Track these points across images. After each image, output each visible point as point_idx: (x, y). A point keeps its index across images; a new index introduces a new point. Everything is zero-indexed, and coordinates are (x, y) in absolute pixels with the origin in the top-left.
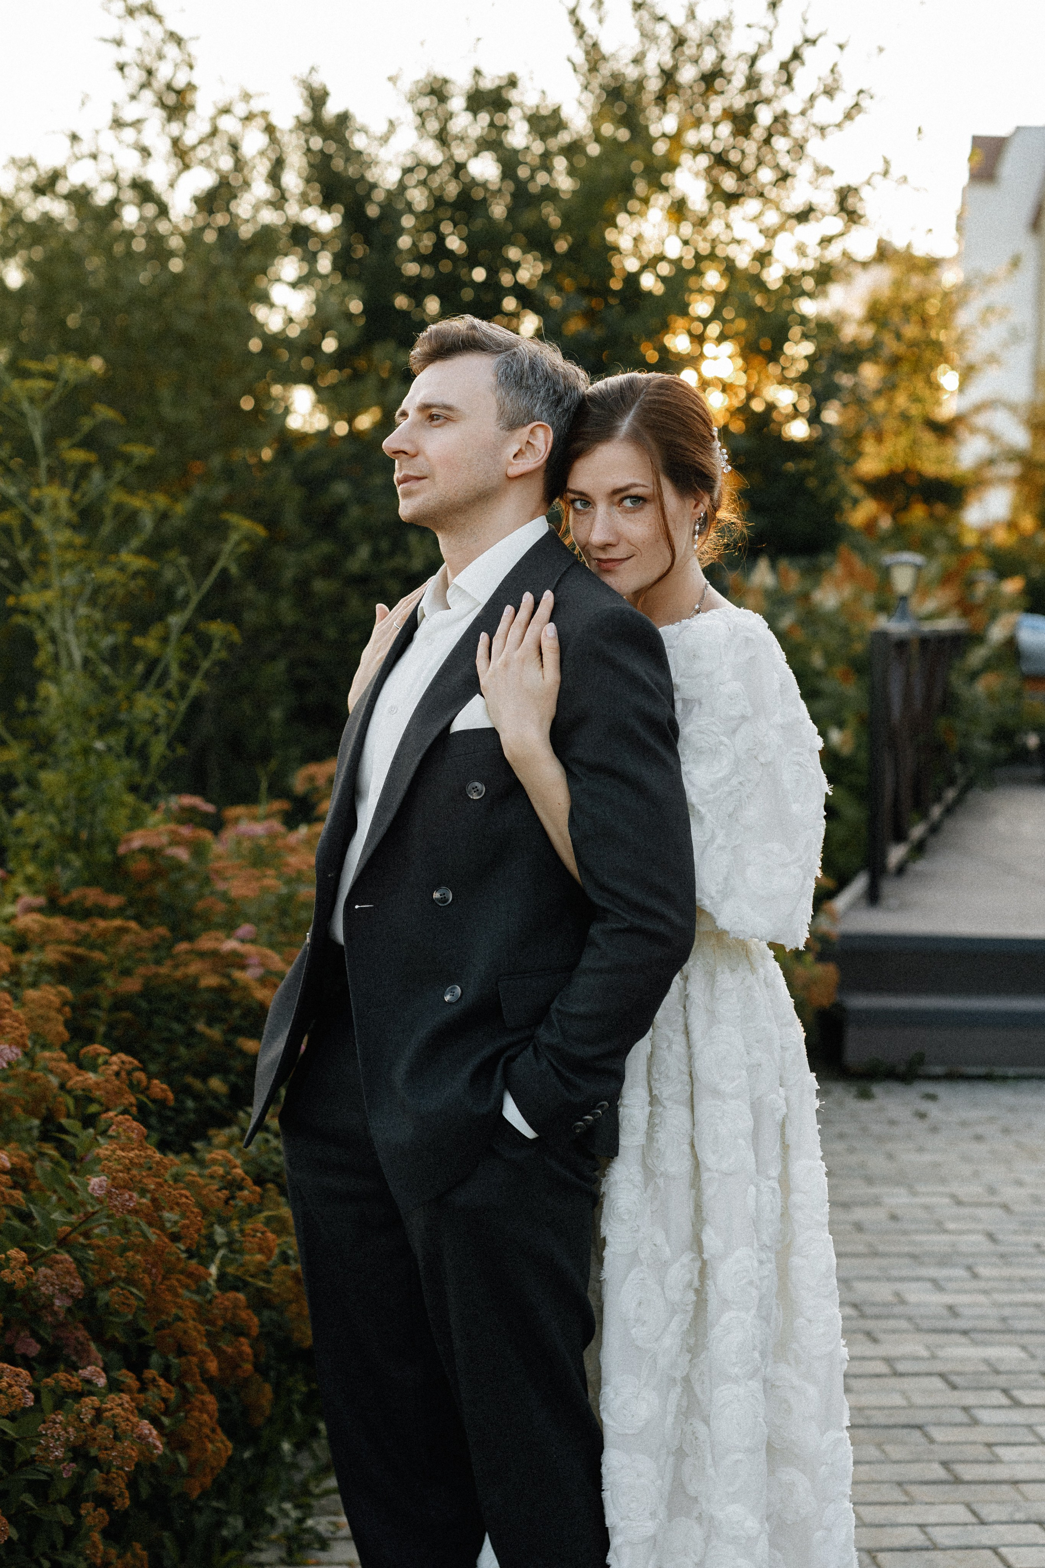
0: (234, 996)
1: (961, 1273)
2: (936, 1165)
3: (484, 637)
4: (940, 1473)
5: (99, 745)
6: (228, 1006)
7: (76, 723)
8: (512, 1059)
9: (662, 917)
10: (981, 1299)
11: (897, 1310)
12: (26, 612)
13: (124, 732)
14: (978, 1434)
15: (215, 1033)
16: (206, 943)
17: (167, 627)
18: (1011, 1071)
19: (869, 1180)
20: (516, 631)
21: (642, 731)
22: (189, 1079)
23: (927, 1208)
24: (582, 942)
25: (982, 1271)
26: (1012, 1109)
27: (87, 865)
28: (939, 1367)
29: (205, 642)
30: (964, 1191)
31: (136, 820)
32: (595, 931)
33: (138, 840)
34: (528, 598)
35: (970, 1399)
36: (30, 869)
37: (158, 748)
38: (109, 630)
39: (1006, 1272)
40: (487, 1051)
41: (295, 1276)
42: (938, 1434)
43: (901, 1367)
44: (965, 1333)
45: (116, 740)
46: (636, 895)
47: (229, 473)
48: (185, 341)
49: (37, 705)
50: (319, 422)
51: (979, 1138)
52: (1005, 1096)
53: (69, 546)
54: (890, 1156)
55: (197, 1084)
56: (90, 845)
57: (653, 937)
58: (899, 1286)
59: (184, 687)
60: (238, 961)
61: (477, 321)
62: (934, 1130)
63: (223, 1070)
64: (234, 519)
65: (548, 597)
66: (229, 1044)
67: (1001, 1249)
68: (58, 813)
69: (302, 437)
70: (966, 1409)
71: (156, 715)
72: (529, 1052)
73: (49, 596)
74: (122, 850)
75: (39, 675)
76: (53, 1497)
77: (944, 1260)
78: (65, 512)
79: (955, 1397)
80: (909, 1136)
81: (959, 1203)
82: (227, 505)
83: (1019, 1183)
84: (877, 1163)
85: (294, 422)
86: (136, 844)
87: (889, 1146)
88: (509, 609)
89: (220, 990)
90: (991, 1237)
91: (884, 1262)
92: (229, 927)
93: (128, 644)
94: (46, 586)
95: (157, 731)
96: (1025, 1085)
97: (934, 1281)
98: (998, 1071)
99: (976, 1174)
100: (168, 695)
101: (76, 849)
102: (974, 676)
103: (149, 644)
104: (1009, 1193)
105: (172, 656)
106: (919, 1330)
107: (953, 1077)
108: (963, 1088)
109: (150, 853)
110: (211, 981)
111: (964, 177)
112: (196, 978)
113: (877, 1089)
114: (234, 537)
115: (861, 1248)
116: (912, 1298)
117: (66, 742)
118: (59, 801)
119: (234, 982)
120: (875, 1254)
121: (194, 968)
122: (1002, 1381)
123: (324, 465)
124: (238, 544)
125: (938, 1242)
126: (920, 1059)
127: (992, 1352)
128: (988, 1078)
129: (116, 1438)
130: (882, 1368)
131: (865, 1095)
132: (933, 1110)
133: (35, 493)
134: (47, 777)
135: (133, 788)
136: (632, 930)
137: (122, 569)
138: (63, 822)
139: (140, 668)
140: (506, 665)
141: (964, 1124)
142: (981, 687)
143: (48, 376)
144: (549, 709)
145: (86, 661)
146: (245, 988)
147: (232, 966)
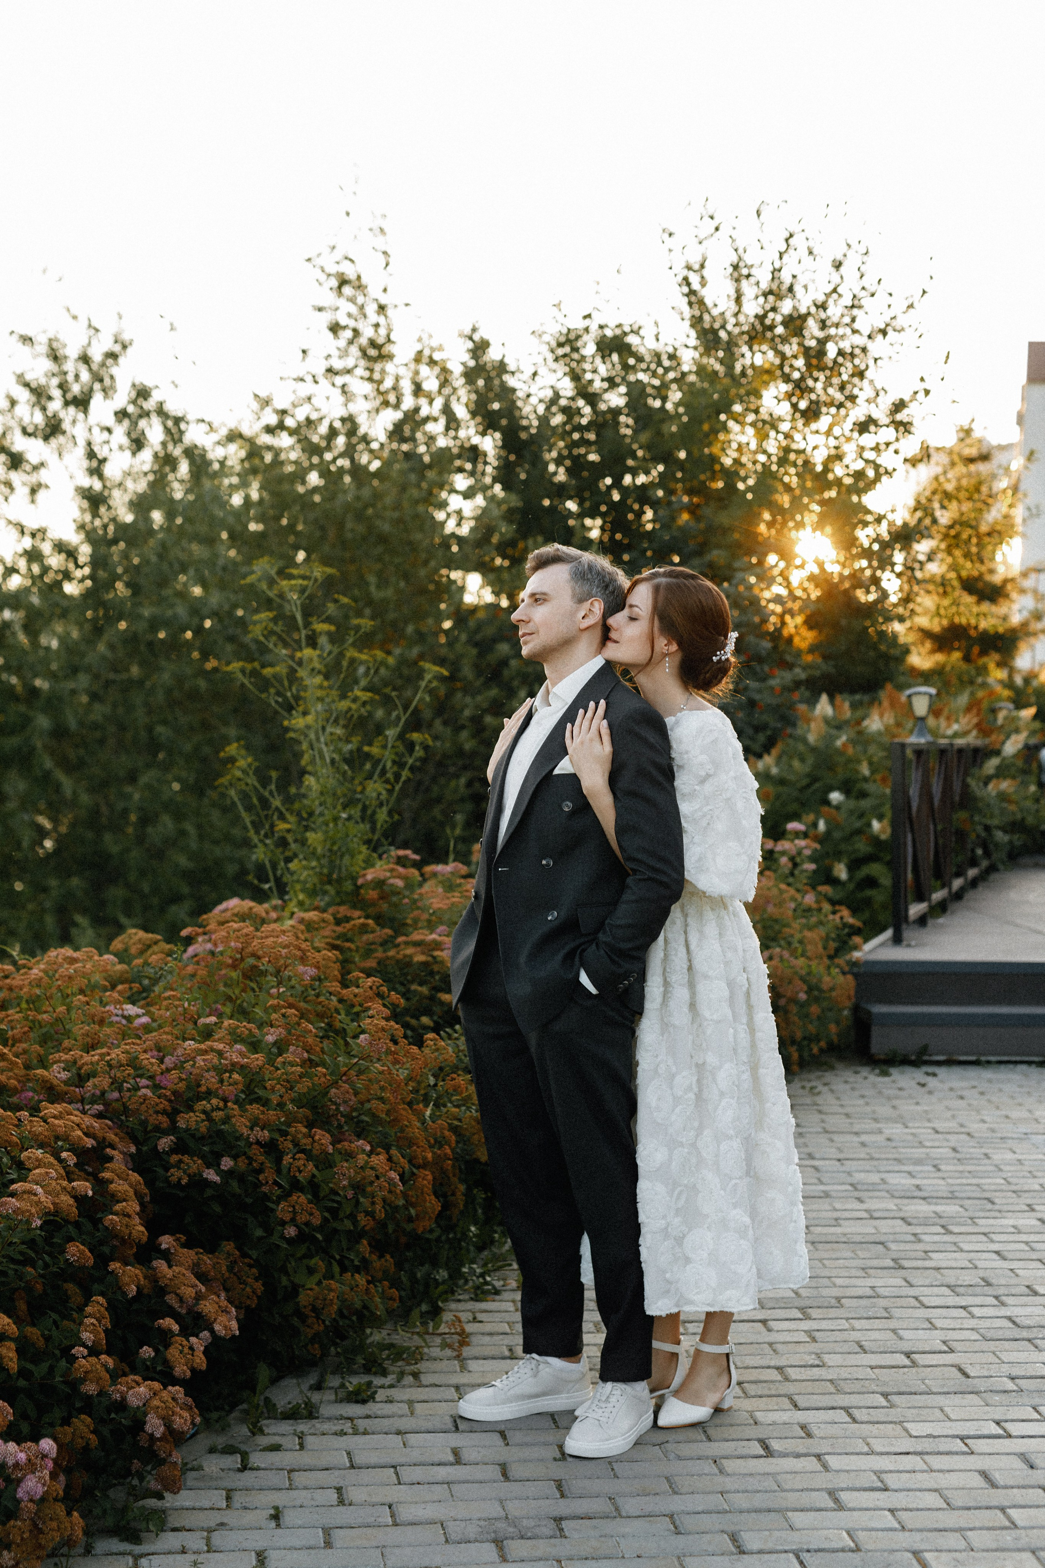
0: (436, 968)
1: (931, 1168)
2: (926, 1112)
3: (569, 725)
4: (891, 1264)
5: (344, 815)
6: (432, 973)
7: (329, 801)
8: (584, 951)
9: (665, 873)
10: (941, 1182)
11: (881, 1187)
12: (295, 731)
13: (360, 806)
14: (920, 1246)
15: (424, 990)
16: (416, 936)
17: (386, 737)
18: (993, 1058)
19: (876, 1120)
20: (586, 723)
21: (655, 772)
22: (408, 1019)
23: (913, 1134)
24: (622, 887)
25: (943, 1167)
26: (990, 1081)
27: (338, 893)
28: (902, 1215)
29: (410, 747)
30: (940, 1125)
31: (369, 863)
32: (629, 881)
33: (370, 875)
34: (592, 704)
35: (918, 1230)
36: (301, 897)
37: (382, 816)
38: (348, 741)
39: (961, 1168)
40: (572, 945)
41: (476, 1119)
42: (893, 1246)
43: (876, 1215)
44: (924, 1199)
45: (356, 812)
46: (652, 862)
47: (421, 637)
48: (383, 539)
49: (303, 791)
50: (488, 597)
51: (962, 1098)
52: (987, 1074)
53: (321, 687)
54: (894, 1107)
55: (413, 1022)
56: (339, 881)
57: (661, 883)
58: (884, 1176)
59: (397, 776)
60: (437, 945)
61: (560, 547)
62: (930, 1093)
63: (428, 1012)
64: (427, 666)
65: (602, 702)
66: (432, 998)
67: (958, 1156)
68: (318, 859)
69: (474, 609)
70: (915, 1235)
71: (379, 794)
72: (594, 946)
73: (310, 719)
74: (360, 881)
75: (303, 772)
76: (341, 1215)
77: (919, 1162)
78: (317, 665)
79: (910, 1229)
80: (910, 1097)
81: (937, 1132)
82: (422, 656)
83: (984, 1121)
84: (884, 1110)
85: (469, 599)
86: (369, 877)
87: (895, 1102)
88: (581, 711)
89: (425, 964)
90: (954, 1150)
91: (875, 1163)
92: (431, 926)
93: (359, 750)
94: (305, 713)
95: (381, 805)
96: (1002, 1067)
97: (909, 1173)
98: (983, 1058)
99: (953, 1116)
100: (387, 781)
101: (330, 882)
102: (987, 781)
103: (375, 750)
104: (974, 1127)
105: (388, 758)
106: (893, 1197)
107: (950, 1063)
108: (957, 1071)
109: (380, 884)
110: (420, 958)
111: (1023, 378)
112: (411, 956)
113: (892, 1070)
114: (428, 677)
115: (862, 1156)
116: (891, 1181)
117: (322, 814)
118: (319, 850)
119: (434, 957)
120: (872, 1159)
121: (409, 951)
122: (943, 1222)
123: (490, 631)
124: (430, 682)
125: (919, 1153)
126: (924, 1050)
127: (939, 1209)
128: (976, 1063)
129: (377, 1177)
130: (865, 1215)
131: (885, 1074)
132: (932, 1082)
133: (299, 655)
134: (311, 836)
135: (368, 842)
136: (650, 879)
137: (355, 700)
138: (322, 867)
139: (368, 766)
140: (582, 743)
141: (951, 1089)
142: (992, 788)
143: (304, 577)
144: (607, 766)
145: (333, 761)
146: (442, 962)
147: (434, 950)
